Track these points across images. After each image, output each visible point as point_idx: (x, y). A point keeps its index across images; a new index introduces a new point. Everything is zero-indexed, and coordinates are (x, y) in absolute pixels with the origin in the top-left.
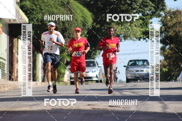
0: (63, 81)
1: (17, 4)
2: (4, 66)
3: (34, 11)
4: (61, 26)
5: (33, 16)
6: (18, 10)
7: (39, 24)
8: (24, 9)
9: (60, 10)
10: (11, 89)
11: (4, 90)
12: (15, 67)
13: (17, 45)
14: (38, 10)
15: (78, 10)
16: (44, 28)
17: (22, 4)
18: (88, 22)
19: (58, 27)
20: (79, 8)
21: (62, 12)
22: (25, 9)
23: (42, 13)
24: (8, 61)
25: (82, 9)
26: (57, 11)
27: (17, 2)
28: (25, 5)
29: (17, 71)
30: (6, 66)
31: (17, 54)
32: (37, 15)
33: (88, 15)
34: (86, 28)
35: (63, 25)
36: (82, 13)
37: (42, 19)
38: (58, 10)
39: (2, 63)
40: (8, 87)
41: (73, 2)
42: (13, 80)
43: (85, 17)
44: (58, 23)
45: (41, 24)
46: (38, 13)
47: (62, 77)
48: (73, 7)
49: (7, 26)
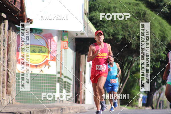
0: (137, 106)
1: (86, 14)
2: (70, 87)
3: (105, 23)
4: (136, 41)
5: (104, 29)
6: (87, 22)
7: (110, 39)
8: (93, 21)
9: (134, 23)
10: (77, 111)
11: (69, 112)
12: (82, 89)
13: (84, 63)
14: (109, 23)
15: (156, 22)
16: (116, 43)
17: (91, 15)
18: (168, 36)
19: (132, 42)
20: (157, 20)
21: (137, 24)
22: (95, 21)
23: (114, 25)
24: (74, 80)
25: (160, 22)
26: (131, 24)
27: (86, 13)
28: (94, 16)
29: (84, 93)
30: (71, 86)
31: (85, 74)
32: (108, 27)
33: (168, 28)
34: (165, 44)
35: (138, 40)
36: (160, 26)
37: (114, 33)
38: (132, 22)
39: (68, 83)
40: (74, 109)
41: (150, 14)
42: (79, 103)
43: (164, 31)
44: (132, 37)
45: (113, 39)
46: (110, 25)
47: (136, 101)
48: (150, 19)
49: (74, 40)
